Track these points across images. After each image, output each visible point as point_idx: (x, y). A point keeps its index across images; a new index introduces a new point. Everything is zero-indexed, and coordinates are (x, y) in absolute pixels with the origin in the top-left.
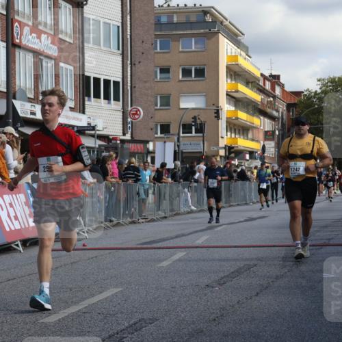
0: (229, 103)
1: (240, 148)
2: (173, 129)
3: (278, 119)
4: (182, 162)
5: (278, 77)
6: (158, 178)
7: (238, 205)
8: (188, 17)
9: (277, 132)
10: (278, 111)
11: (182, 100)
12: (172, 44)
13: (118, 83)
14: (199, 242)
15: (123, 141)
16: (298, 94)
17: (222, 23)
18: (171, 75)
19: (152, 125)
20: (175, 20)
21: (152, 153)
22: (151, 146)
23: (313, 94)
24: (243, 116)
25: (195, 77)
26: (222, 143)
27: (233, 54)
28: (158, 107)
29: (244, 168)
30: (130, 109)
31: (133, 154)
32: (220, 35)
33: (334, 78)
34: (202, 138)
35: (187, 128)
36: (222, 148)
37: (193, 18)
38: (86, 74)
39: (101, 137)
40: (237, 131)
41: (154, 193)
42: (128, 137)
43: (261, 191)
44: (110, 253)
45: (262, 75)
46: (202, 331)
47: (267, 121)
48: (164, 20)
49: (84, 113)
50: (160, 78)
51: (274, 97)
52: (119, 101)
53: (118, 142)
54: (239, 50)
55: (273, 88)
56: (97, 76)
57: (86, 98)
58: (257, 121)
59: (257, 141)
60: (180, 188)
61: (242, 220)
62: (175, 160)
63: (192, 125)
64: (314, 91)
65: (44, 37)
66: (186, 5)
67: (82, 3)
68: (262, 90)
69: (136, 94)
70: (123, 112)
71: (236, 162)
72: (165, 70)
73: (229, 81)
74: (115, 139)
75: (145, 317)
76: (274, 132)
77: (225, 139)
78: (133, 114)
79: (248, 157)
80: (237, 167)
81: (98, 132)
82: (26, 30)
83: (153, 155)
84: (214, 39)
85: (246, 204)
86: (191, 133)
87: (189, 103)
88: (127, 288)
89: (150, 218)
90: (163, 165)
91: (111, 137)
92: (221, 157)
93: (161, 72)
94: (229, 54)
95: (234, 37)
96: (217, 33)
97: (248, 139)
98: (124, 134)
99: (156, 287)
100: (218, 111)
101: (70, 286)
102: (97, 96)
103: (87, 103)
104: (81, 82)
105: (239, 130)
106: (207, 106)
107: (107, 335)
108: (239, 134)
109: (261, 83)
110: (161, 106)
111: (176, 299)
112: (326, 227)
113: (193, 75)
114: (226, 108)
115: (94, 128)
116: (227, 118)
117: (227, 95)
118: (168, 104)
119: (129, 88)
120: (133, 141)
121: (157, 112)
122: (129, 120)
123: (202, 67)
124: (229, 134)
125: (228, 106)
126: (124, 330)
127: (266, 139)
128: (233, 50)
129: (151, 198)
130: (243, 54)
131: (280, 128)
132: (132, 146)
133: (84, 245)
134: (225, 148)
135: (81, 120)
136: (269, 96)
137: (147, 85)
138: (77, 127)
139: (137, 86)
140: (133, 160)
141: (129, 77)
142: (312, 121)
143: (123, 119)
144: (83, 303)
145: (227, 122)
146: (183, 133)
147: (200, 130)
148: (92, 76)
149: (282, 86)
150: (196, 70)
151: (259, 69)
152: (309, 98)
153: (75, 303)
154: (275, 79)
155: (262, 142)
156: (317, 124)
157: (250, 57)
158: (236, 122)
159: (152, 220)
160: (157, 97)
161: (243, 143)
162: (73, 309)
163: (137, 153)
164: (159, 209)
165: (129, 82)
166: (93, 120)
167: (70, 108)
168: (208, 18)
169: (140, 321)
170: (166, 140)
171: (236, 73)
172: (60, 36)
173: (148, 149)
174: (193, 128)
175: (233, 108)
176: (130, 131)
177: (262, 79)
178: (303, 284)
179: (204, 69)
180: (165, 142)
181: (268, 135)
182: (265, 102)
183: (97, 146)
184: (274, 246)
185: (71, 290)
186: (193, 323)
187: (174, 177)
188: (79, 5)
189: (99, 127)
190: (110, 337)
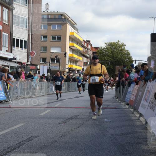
1: (74, 69)
2: (48, 60)
3: (89, 58)
4: (51, 74)
5: (89, 41)
7: (72, 91)
8: (55, 16)
9: (89, 63)
10: (89, 55)
11: (51, 49)
12: (48, 27)
13: (26, 41)
14: (57, 106)
15: (27, 65)
16: (97, 48)
17: (68, 19)
18: (47, 39)
19: (39, 58)
21: (38, 69)
22: (38, 67)
23: (103, 49)
24: (75, 56)
25: (57, 40)
26: (67, 67)
27: (72, 32)
28: (42, 52)
29: (75, 77)
30: (30, 52)
31: (31, 70)
32: (67, 24)
33: (111, 43)
34: (59, 65)
35: (53, 60)
36: (67, 69)
37: (57, 17)
38: (13, 37)
39: (18, 63)
40: (73, 62)
41: (39, 86)
42: (29, 63)
44: (20, 109)
45: (83, 40)
46: (56, 141)
47: (85, 58)
49: (12, 53)
50: (43, 40)
51: (88, 49)
52: (26, 48)
53: (25, 65)
54: (75, 30)
55: (88, 46)
56: (18, 38)
57: (13, 47)
58: (81, 58)
59: (81, 66)
60: (50, 84)
61: (74, 97)
62: (48, 73)
63: (55, 59)
64: (103, 47)
66: (54, 12)
67: (13, 9)
68: (83, 46)
69: (33, 46)
70: (28, 53)
71: (72, 74)
72: (45, 37)
73: (70, 42)
74: (24, 63)
75: (34, 135)
76: (87, 63)
77: (68, 65)
78: (32, 54)
79: (77, 72)
80: (73, 76)
81: (17, 61)
83: (39, 70)
84: (65, 25)
85: (76, 91)
86: (55, 62)
87: (55, 50)
88: (27, 123)
89: (37, 95)
91: (22, 63)
92: (66, 72)
93: (43, 38)
94: (71, 32)
95: (73, 25)
96: (66, 23)
97: (77, 65)
98: (28, 62)
99: (38, 123)
100: (66, 54)
101: (4, 122)
102: (17, 46)
103: (13, 49)
104: (11, 40)
105: (74, 62)
106: (61, 52)
107: (18, 142)
108: (74, 63)
109: (83, 44)
110: (43, 51)
111: (46, 128)
112: (107, 101)
113: (56, 40)
114: (69, 53)
115: (15, 59)
116: (69, 57)
117: (69, 48)
118: (46, 50)
119: (30, 43)
120: (31, 64)
121: (41, 53)
122: (30, 56)
123: (60, 36)
124: (70, 63)
125: (70, 52)
126: (25, 140)
127: (84, 66)
128: (72, 30)
129: (38, 88)
130: (76, 32)
131: (90, 61)
132: (31, 67)
133: (10, 106)
134: (68, 69)
135: (10, 55)
136: (86, 49)
137: (38, 42)
138: (9, 58)
139: (34, 43)
140: (31, 72)
141: (31, 39)
142: (102, 59)
143: (28, 56)
144: (9, 129)
145: (69, 58)
146: (51, 62)
147: (58, 61)
148: (16, 38)
149: (91, 45)
150: (57, 37)
151: (82, 38)
152: (101, 50)
153: (5, 129)
154: (88, 42)
155: (82, 67)
156: (104, 60)
157: (79, 33)
158: (72, 58)
159: (38, 97)
160: (41, 47)
161: (75, 67)
163: (33, 69)
165: (30, 41)
166: (16, 56)
167: (6, 51)
168: (63, 17)
169: (31, 137)
170: (44, 64)
171: (73, 39)
172: (3, 22)
173: (37, 68)
174: (56, 60)
175: (71, 53)
176: (30, 61)
177: (83, 42)
178: (97, 123)
179: (61, 37)
180: (44, 65)
181: (85, 64)
182: (84, 51)
183: (17, 66)
184: (86, 108)
185: (4, 124)
186: (53, 138)
187: (47, 79)
188: (11, 10)
189: (18, 59)
190: (19, 143)
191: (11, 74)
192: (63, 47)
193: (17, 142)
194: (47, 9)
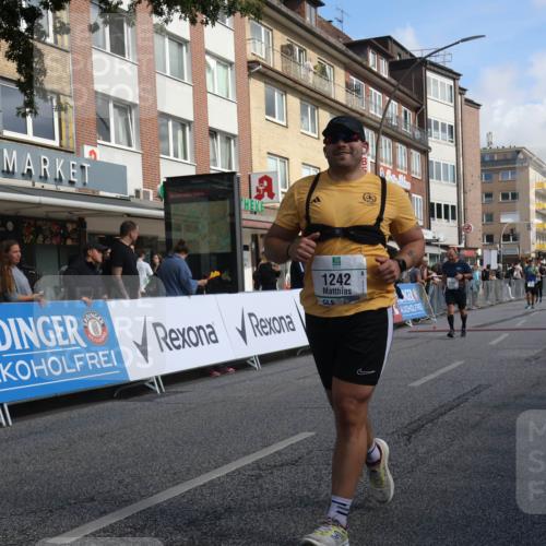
0: (538, 218)
2: (495, 239)
6: (485, 276)
8: (505, 156)
11: (501, 216)
12: (494, 176)
13: (454, 206)
14: (519, 325)
15: (459, 249)
17: (531, 159)
18: (493, 198)
19: (480, 236)
20: (496, 158)
21: (480, 257)
22: (479, 252)
25: (512, 199)
26: (533, 248)
27: (540, 182)
30: (463, 225)
32: (530, 168)
34: (517, 245)
35: (506, 238)
36: (533, 252)
37: (509, 157)
38: (432, 201)
39: (444, 247)
40: (544, 239)
42: (462, 245)
43: (528, 289)
48: (487, 159)
49: (430, 229)
52: (455, 219)
54: (544, 179)
56: (439, 202)
57: (432, 219)
63: (510, 235)
65: (401, 176)
66: (503, 147)
67: (428, 151)
69: (468, 214)
70: (459, 228)
72: (489, 195)
73: (538, 201)
77: (536, 245)
78: (466, 229)
81: (441, 243)
82: (389, 172)
84: (525, 171)
86: (510, 241)
87: (507, 219)
90: (489, 267)
93: (486, 197)
94: (537, 181)
96: (527, 167)
98: (460, 243)
100: (529, 224)
102: (439, 216)
103: (432, 222)
104: (428, 207)
106: (521, 222)
107: (456, 396)
110: (486, 221)
113: (510, 198)
114: (536, 222)
115: (437, 240)
117: (537, 212)
118: (491, 220)
120: (466, 248)
122: (463, 233)
123: (516, 192)
124: (538, 241)
125: (537, 220)
126: (468, 393)
128: (541, 178)
132: (465, 253)
133: (434, 328)
134: (536, 252)
135: (428, 235)
141: (463, 202)
145: (537, 232)
146: (504, 241)
147: (516, 238)
148: (435, 202)
150: (511, 194)
153: (432, 372)
158: (543, 232)
159: (482, 308)
160: (483, 215)
162: (432, 376)
163: (469, 258)
164: (487, 299)
166: (438, 234)
168: (521, 156)
169: (478, 386)
170: (491, 247)
171: (542, 196)
172: (412, 175)
173: (478, 254)
174: (511, 237)
175: (540, 222)
176: (464, 241)
179: (518, 193)
180: (490, 249)
187: (498, 275)
188: (425, 152)
189: (441, 240)
190: (459, 398)
191: (433, 269)
192: (526, 217)
193: (454, 396)
194: (490, 143)
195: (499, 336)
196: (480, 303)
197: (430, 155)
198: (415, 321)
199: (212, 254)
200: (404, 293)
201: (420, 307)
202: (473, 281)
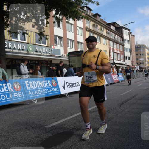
12: (138, 50)
13: (130, 57)
14: (144, 82)
17: (146, 47)
18: (138, 55)
20: (138, 47)
22: (135, 66)
31: (133, 68)
34: (143, 65)
36: (147, 66)
38: (125, 56)
48: (137, 47)
49: (125, 62)
52: (130, 60)
56: (127, 56)
65: (118, 51)
73: (147, 56)
74: (130, 65)
82: (116, 50)
83: (136, 68)
84: (145, 49)
87: (141, 59)
90: (137, 69)
92: (147, 68)
94: (147, 52)
102: (127, 59)
103: (125, 60)
114: (147, 60)
116: (147, 62)
117: (147, 58)
118: (138, 60)
120: (132, 66)
123: (143, 54)
124: (148, 64)
137: (134, 57)
143: (131, 62)
146: (140, 64)
147: (143, 63)
153: (125, 92)
162: (125, 93)
165: (132, 57)
167: (123, 61)
168: (144, 46)
169: (135, 95)
170: (138, 65)
171: (148, 54)
172: (121, 50)
176: (132, 64)
187: (139, 71)
188: (123, 46)
189: (127, 64)
192: (145, 59)
194: (137, 44)
195: (139, 84)
196: (136, 77)
197: (124, 46)
198: (122, 81)
199: (78, 68)
200: (119, 75)
201: (123, 78)
202: (134, 73)
